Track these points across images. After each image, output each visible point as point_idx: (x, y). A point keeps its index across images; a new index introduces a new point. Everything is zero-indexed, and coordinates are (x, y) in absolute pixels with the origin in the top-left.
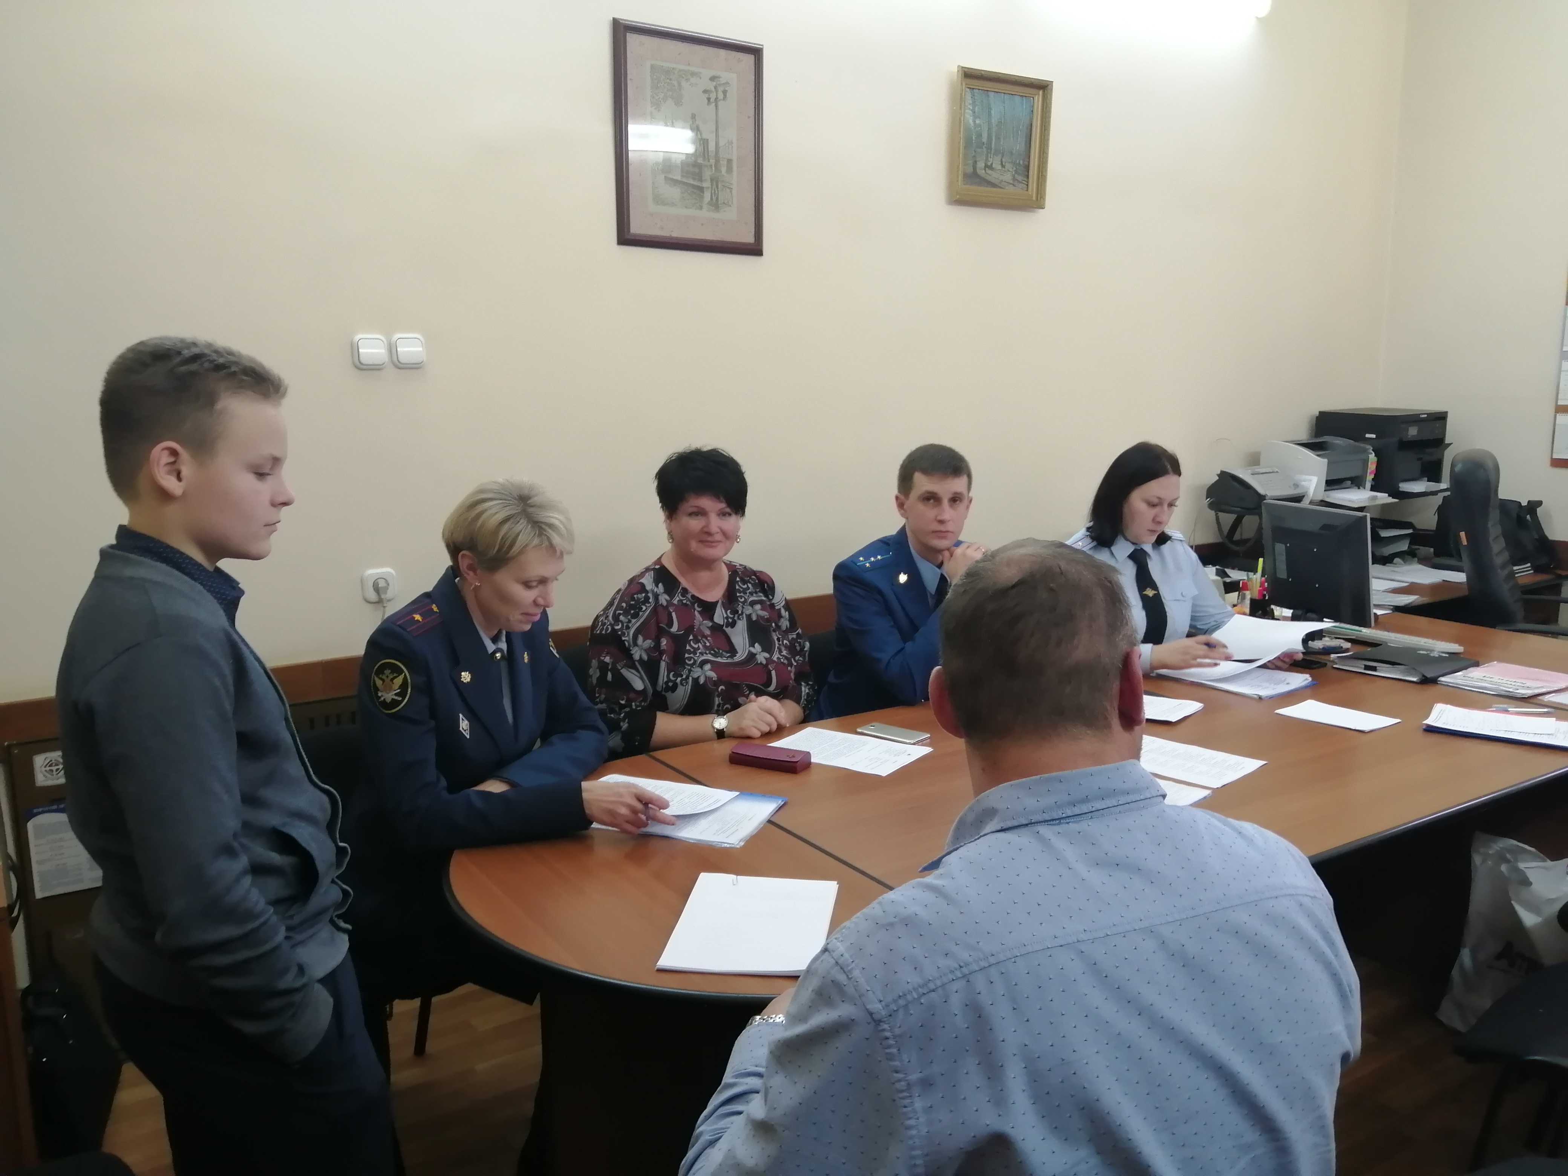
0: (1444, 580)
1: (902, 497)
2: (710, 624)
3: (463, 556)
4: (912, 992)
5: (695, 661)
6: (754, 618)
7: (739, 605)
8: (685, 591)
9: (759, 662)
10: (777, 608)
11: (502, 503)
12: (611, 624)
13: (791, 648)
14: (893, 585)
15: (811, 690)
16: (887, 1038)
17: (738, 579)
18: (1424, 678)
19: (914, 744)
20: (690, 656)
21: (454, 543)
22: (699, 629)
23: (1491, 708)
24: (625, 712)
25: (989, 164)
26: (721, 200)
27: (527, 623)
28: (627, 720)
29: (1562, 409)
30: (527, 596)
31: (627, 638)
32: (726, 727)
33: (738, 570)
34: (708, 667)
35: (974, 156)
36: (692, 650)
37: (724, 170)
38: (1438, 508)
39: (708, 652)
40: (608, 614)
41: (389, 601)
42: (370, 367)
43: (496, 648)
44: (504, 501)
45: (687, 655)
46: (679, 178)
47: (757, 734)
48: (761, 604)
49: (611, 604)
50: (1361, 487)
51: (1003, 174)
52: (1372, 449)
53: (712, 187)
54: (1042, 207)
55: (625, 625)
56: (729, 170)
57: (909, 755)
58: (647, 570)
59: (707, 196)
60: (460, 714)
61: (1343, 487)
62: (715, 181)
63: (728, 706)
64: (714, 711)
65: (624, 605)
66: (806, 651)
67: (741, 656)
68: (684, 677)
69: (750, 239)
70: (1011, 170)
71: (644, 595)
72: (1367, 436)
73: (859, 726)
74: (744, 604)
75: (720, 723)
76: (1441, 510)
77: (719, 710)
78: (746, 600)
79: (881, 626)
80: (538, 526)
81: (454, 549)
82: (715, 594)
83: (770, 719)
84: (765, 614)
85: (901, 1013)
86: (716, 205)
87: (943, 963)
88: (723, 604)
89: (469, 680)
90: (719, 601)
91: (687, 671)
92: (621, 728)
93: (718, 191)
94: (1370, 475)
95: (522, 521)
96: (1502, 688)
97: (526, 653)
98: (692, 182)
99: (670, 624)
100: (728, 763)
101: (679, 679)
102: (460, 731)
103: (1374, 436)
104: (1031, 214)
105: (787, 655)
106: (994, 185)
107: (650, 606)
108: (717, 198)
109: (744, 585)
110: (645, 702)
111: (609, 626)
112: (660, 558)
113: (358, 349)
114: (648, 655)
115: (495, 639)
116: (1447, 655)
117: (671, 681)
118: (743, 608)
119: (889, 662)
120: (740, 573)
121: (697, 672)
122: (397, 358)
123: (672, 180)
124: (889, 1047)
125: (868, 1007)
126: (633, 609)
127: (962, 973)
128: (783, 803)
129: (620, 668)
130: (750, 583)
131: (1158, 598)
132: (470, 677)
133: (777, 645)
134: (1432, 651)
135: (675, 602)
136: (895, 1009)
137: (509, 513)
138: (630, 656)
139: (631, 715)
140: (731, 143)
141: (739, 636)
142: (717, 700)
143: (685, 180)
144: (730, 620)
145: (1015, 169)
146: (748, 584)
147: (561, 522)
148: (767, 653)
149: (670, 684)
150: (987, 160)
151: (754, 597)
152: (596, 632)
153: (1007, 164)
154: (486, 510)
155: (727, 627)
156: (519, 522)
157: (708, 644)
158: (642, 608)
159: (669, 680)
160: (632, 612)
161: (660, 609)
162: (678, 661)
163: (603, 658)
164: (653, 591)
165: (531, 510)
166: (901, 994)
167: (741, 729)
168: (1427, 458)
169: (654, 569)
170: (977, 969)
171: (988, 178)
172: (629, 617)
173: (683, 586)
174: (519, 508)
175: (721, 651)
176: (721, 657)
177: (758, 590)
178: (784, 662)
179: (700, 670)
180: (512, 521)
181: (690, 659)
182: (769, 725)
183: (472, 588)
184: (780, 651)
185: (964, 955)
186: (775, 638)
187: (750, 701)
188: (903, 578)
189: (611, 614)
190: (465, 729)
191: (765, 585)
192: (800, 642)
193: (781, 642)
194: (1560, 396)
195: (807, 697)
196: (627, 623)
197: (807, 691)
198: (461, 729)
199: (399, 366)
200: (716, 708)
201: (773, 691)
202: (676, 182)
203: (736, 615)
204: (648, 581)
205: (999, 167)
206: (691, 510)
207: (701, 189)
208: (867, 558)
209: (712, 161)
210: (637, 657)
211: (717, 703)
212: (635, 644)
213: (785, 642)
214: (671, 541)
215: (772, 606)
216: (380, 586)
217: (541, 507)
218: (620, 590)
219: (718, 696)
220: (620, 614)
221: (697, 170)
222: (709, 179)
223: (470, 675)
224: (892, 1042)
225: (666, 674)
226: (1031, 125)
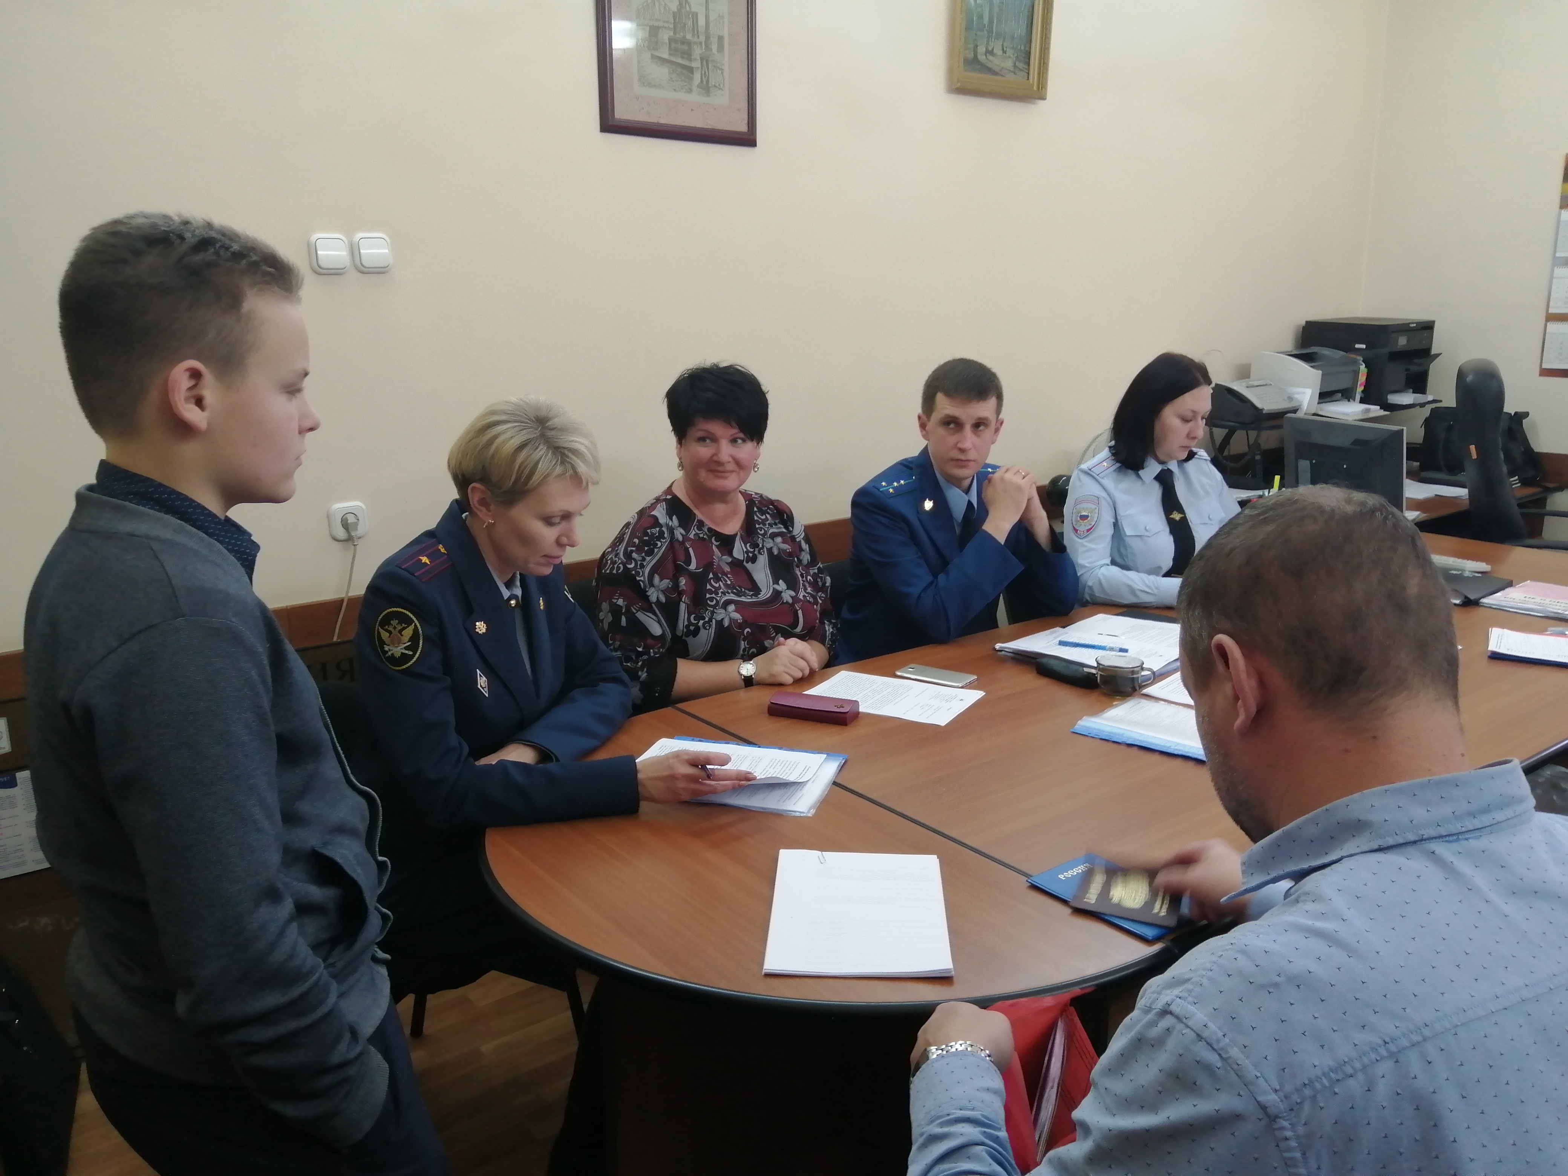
0: (1436, 495)
1: (924, 418)
2: (730, 560)
3: (474, 488)
4: (1321, 1078)
5: (718, 602)
6: (776, 552)
7: (759, 537)
8: (701, 524)
9: (785, 601)
10: (798, 540)
11: (518, 426)
12: (622, 563)
13: (814, 584)
14: (918, 512)
15: (834, 628)
16: (1286, 1139)
17: (755, 509)
18: (1466, 600)
19: (962, 687)
20: (711, 596)
21: (463, 475)
22: (719, 566)
23: (1547, 631)
24: (644, 661)
25: (990, 49)
26: (712, 82)
27: (548, 565)
28: (645, 669)
29: (1552, 318)
30: (548, 534)
31: (642, 578)
32: (754, 674)
33: (754, 499)
34: (732, 608)
35: (975, 40)
36: (713, 590)
37: (714, 47)
38: (1425, 420)
39: (730, 591)
40: (618, 551)
41: (360, 538)
42: (332, 271)
43: (512, 594)
44: (519, 424)
45: (708, 596)
46: (665, 56)
47: (789, 680)
48: (782, 537)
49: (619, 539)
50: (1351, 400)
51: (1003, 61)
52: (1362, 359)
53: (702, 68)
54: (1043, 98)
55: (639, 563)
56: (721, 49)
57: (962, 700)
58: (658, 500)
59: (697, 77)
60: (477, 670)
61: (1334, 400)
62: (705, 60)
63: (754, 650)
64: (739, 656)
65: (636, 541)
66: (828, 587)
67: (765, 593)
68: (707, 619)
69: (743, 127)
70: (1011, 56)
71: (658, 529)
72: (1357, 346)
73: (898, 669)
74: (764, 537)
75: (748, 669)
76: (1427, 423)
77: (745, 655)
78: (766, 533)
79: (908, 556)
80: (561, 452)
81: (462, 480)
82: (733, 527)
83: (802, 663)
84: (786, 547)
85: (1307, 1108)
86: (706, 88)
87: (1360, 1037)
88: (742, 536)
89: (484, 630)
90: (737, 534)
91: (709, 613)
92: (640, 677)
93: (708, 72)
94: (1359, 388)
95: (541, 447)
96: (1548, 609)
97: (541, 598)
98: (680, 61)
99: (688, 561)
100: (767, 715)
101: (701, 622)
102: (479, 688)
103: (1364, 346)
104: (1033, 106)
105: (812, 592)
106: (995, 73)
107: (666, 542)
108: (708, 81)
109: (762, 516)
110: (663, 648)
111: (620, 565)
112: (671, 486)
113: (316, 251)
114: (666, 597)
115: (509, 584)
116: (1480, 575)
117: (693, 624)
118: (763, 541)
119: (919, 597)
120: (757, 502)
121: (720, 614)
122: (360, 261)
123: (660, 58)
124: (1290, 1149)
125: (1259, 1099)
126: (647, 546)
127: (1388, 1050)
128: (844, 761)
129: (635, 612)
130: (769, 513)
131: (1184, 521)
132: (485, 627)
133: (801, 582)
134: (1463, 570)
135: (692, 536)
136: (1299, 1101)
137: (525, 438)
138: (646, 598)
139: (650, 664)
140: (721, 17)
141: (761, 572)
142: (743, 645)
143: (673, 59)
144: (751, 555)
145: (1016, 55)
146: (767, 515)
147: (586, 446)
148: (793, 590)
149: (692, 628)
150: (988, 42)
151: (774, 528)
152: (605, 571)
153: (1008, 49)
154: (496, 437)
155: (747, 562)
156: (537, 448)
157: (729, 582)
158: (657, 544)
159: (690, 623)
160: (646, 548)
161: (677, 545)
162: (699, 602)
163: (615, 601)
164: (667, 525)
165: (550, 434)
166: (1306, 1082)
167: (772, 675)
168: (1414, 368)
169: (665, 500)
170: (1408, 1045)
171: (989, 65)
172: (643, 554)
173: (698, 519)
174: (537, 431)
175: (743, 590)
176: (745, 597)
177: (777, 521)
178: (810, 600)
179: (723, 611)
180: (530, 446)
181: (711, 599)
182: (802, 670)
183: (484, 527)
184: (805, 589)
185: (1388, 1027)
186: (799, 574)
187: (779, 644)
188: (928, 505)
189: (622, 551)
190: (483, 686)
191: (783, 515)
192: (822, 577)
193: (804, 579)
194: (1551, 304)
195: (831, 637)
196: (641, 561)
197: (831, 630)
198: (479, 686)
199: (363, 270)
200: (741, 652)
201: (800, 632)
202: (663, 61)
203: (757, 549)
204: (660, 512)
205: (1001, 53)
206: (700, 434)
207: (691, 70)
208: (890, 483)
209: (702, 38)
210: (653, 599)
211: (743, 647)
212: (652, 585)
213: (809, 577)
214: (680, 468)
215: (793, 538)
216: (349, 522)
217: (562, 430)
218: (627, 525)
219: (744, 641)
220: (632, 551)
221: (685, 47)
222: (698, 58)
223: (485, 625)
224: (1293, 1144)
225: (686, 617)
226: (1033, 7)
